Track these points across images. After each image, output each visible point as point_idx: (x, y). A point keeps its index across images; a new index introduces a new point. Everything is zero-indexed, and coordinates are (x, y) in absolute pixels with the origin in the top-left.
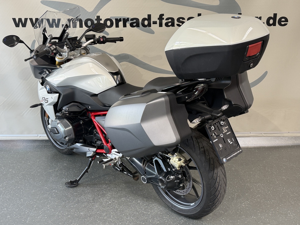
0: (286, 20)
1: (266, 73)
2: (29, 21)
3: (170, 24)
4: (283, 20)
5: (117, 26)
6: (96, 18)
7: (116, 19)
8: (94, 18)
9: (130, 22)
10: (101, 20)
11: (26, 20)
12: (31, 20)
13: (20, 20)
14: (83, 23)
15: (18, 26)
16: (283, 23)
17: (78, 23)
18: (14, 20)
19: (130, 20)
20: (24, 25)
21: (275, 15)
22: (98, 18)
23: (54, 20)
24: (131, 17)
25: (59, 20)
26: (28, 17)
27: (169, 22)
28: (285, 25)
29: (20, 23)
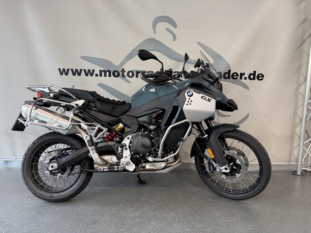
0: (263, 76)
1: (248, 115)
2: (70, 71)
3: (176, 76)
4: (260, 76)
5: (137, 76)
6: (121, 70)
7: (137, 72)
8: (120, 70)
10: (125, 71)
11: (68, 70)
12: (72, 70)
13: (64, 70)
14: (112, 73)
15: (62, 75)
16: (260, 78)
17: (108, 73)
18: (59, 69)
19: (147, 72)
20: (67, 74)
21: (255, 72)
22: (123, 71)
23: (89, 70)
24: (148, 70)
25: (93, 71)
26: (70, 68)
27: (176, 75)
28: (262, 79)
29: (64, 72)
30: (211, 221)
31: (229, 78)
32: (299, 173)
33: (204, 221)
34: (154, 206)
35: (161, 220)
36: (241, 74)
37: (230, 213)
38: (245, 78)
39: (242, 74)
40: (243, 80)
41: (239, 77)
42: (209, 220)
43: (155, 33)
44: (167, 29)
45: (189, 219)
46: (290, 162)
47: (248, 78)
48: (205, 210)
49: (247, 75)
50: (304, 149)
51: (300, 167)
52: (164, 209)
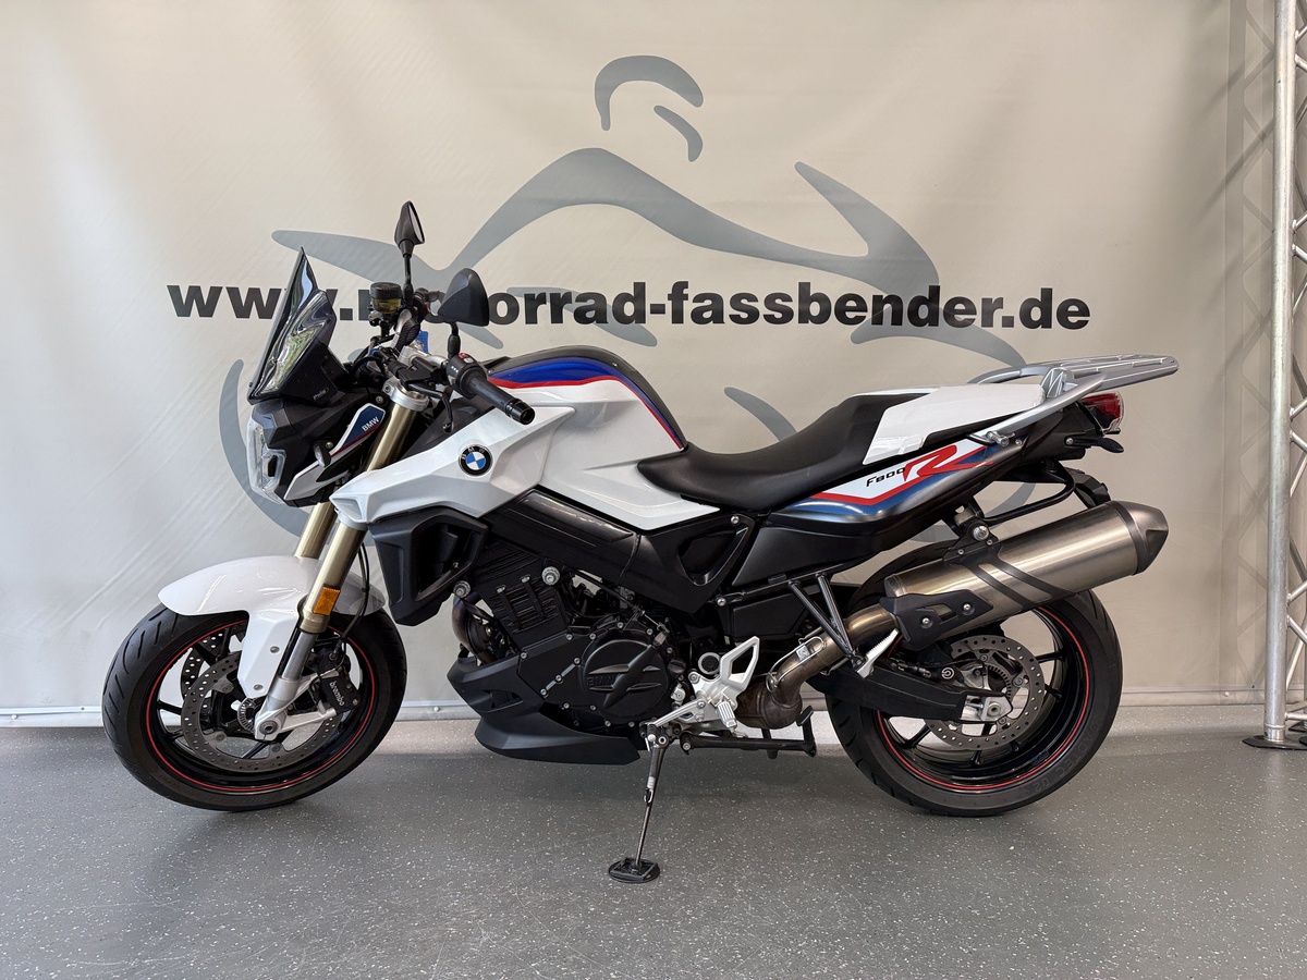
0: (1084, 311)
2: (224, 297)
3: (707, 315)
4: (1073, 308)
5: (531, 318)
7: (529, 298)
9: (576, 305)
11: (215, 292)
12: (233, 292)
13: (195, 292)
15: (188, 314)
16: (1073, 319)
18: (174, 291)
19: (574, 299)
20: (207, 310)
21: (1047, 294)
24: (578, 289)
25: (332, 294)
26: (224, 284)
27: (706, 309)
28: (1081, 324)
29: (193, 302)
30: (908, 956)
31: (933, 320)
32: (1275, 736)
33: (876, 955)
34: (623, 901)
35: (660, 962)
36: (985, 301)
37: (999, 916)
38: (1008, 322)
39: (991, 307)
40: (997, 329)
41: (978, 318)
42: (899, 950)
43: (606, 125)
44: (661, 111)
45: (800, 948)
46: (1227, 693)
47: (1017, 321)
48: (874, 908)
49: (1012, 309)
50: (1290, 626)
51: (1280, 713)
52: (674, 911)
